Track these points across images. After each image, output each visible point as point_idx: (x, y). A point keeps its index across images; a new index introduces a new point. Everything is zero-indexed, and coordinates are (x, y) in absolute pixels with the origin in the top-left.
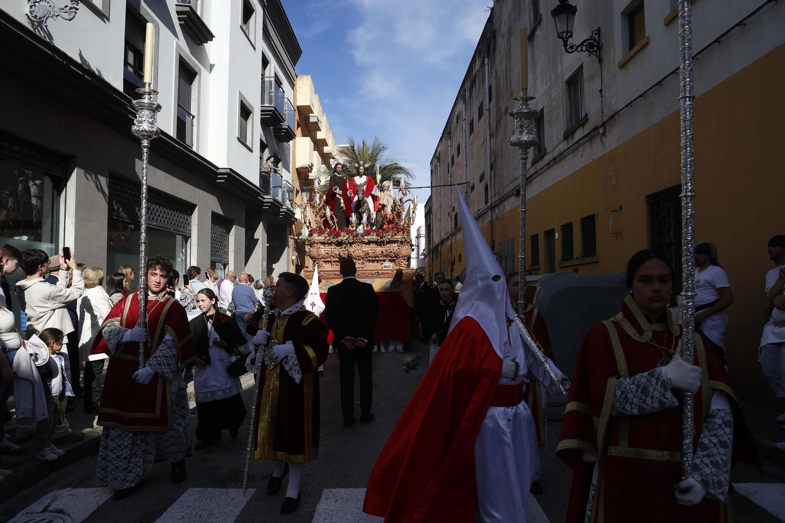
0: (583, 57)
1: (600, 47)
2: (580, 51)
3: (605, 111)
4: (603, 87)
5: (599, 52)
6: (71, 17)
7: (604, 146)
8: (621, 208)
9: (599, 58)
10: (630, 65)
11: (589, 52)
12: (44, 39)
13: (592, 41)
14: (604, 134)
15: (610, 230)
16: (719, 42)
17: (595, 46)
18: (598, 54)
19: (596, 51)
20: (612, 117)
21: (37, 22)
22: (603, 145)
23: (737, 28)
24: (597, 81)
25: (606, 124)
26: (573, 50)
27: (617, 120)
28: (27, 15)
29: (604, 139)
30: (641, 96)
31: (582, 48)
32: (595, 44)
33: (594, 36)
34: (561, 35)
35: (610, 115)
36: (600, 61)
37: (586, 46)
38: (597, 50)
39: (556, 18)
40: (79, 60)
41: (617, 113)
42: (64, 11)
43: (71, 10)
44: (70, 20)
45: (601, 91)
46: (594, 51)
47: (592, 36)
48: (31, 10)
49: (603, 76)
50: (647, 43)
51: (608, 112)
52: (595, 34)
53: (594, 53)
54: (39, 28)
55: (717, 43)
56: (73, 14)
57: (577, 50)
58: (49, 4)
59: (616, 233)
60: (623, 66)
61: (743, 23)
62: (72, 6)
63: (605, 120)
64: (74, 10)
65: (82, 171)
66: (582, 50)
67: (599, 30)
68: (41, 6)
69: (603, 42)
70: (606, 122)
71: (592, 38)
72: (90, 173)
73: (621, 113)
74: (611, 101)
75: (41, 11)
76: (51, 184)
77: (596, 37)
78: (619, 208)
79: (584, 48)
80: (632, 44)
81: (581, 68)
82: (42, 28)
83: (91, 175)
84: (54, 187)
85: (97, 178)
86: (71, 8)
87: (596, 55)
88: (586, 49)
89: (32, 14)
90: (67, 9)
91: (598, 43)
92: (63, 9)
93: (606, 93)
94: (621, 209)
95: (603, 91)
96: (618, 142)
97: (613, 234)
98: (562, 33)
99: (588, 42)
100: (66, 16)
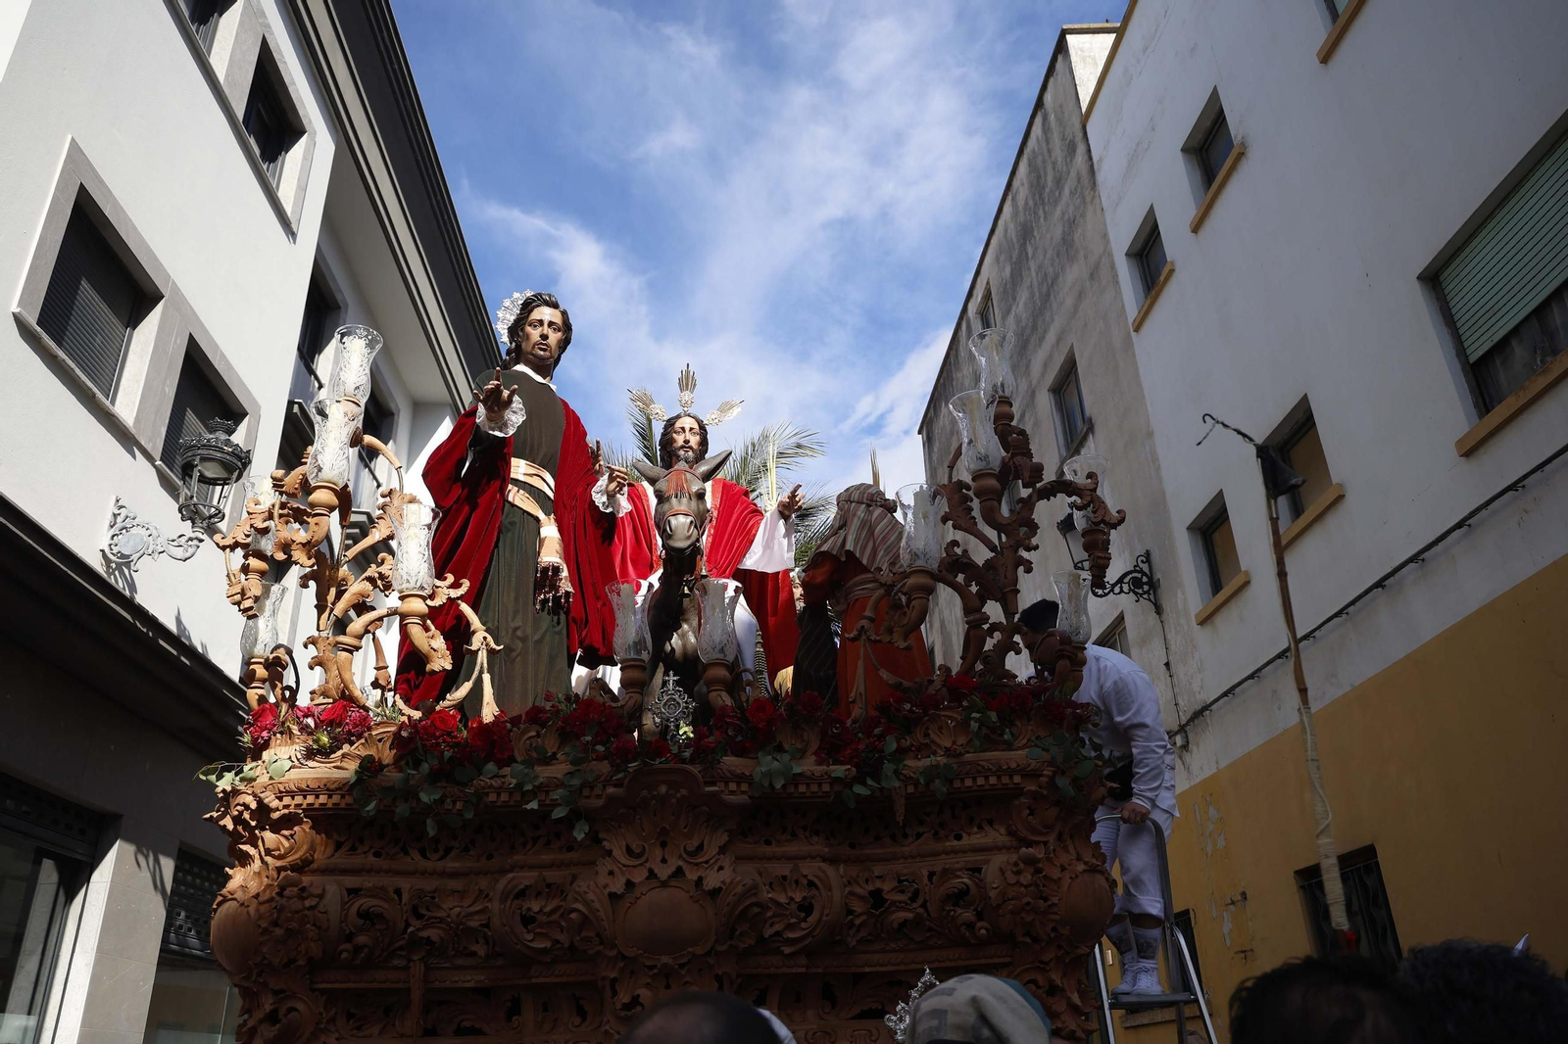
0: (1125, 602)
1: (1154, 585)
2: (1119, 593)
3: (1181, 702)
4: (1170, 658)
5: (1154, 594)
6: (188, 555)
7: (1189, 771)
8: (1244, 895)
9: (1155, 605)
10: (1219, 619)
11: (1136, 594)
12: (122, 590)
13: (1139, 575)
14: (1185, 747)
15: (1228, 942)
16: (1383, 587)
17: (1146, 583)
18: (1152, 597)
19: (1147, 592)
20: (1198, 714)
21: (116, 563)
22: (1188, 769)
23: (1412, 565)
24: (1157, 645)
25: (1188, 728)
26: (1106, 591)
27: (1208, 721)
28: (102, 551)
29: (1187, 757)
30: (1251, 677)
31: (1121, 588)
32: (1145, 579)
33: (1141, 565)
34: (1080, 565)
35: (1192, 711)
36: (1159, 610)
37: (1129, 583)
38: (1149, 590)
39: (1067, 535)
40: (173, 627)
41: (1206, 708)
42: (175, 543)
43: (190, 543)
44: (185, 561)
45: (1167, 665)
46: (1145, 593)
47: (1138, 566)
48: (112, 542)
49: (1169, 637)
50: (1247, 583)
51: (1188, 706)
52: (1142, 561)
53: (1145, 596)
54: (117, 573)
55: (1380, 589)
56: (191, 551)
57: (1112, 590)
58: (149, 532)
59: (1244, 952)
60: (1205, 620)
61: (1421, 558)
62: (193, 535)
63: (1184, 720)
64: (195, 542)
65: (130, 849)
66: (1122, 591)
67: (1148, 554)
68: (133, 535)
69: (1158, 575)
70: (1187, 724)
71: (1137, 568)
72: (145, 852)
73: (1214, 707)
74: (1191, 684)
75: (131, 543)
76: (55, 877)
77: (1145, 568)
78: (1240, 898)
79: (1126, 588)
80: (1216, 585)
81: (1121, 618)
82: (122, 573)
83: (146, 857)
84: (60, 883)
85: (157, 861)
86: (191, 539)
87: (1150, 600)
88: (1130, 589)
89: (111, 550)
90: (183, 539)
91: (1150, 578)
92: (173, 541)
93: (1179, 669)
94: (1246, 898)
95: (1172, 665)
96: (1217, 763)
97: (1236, 953)
98: (1081, 562)
99: (1131, 576)
100: (179, 553)
